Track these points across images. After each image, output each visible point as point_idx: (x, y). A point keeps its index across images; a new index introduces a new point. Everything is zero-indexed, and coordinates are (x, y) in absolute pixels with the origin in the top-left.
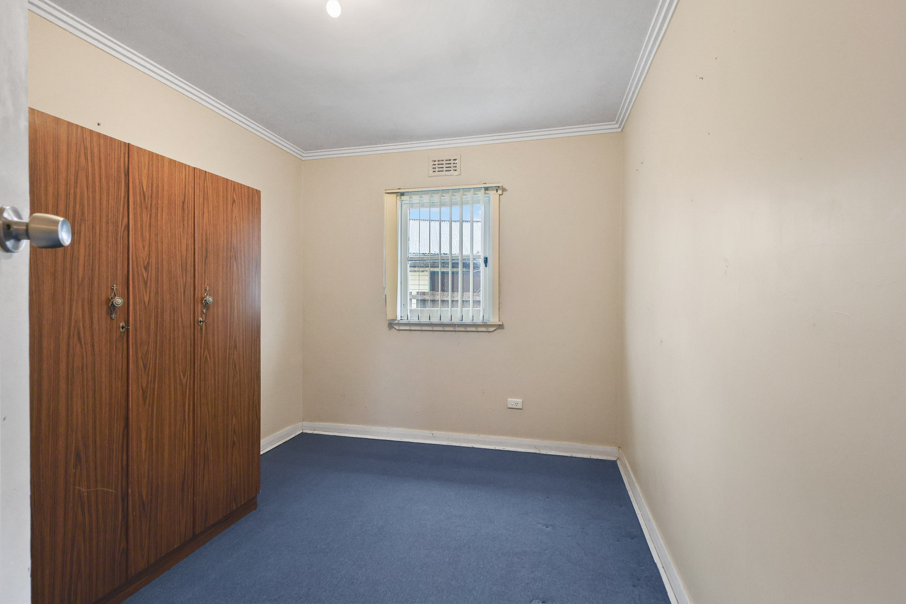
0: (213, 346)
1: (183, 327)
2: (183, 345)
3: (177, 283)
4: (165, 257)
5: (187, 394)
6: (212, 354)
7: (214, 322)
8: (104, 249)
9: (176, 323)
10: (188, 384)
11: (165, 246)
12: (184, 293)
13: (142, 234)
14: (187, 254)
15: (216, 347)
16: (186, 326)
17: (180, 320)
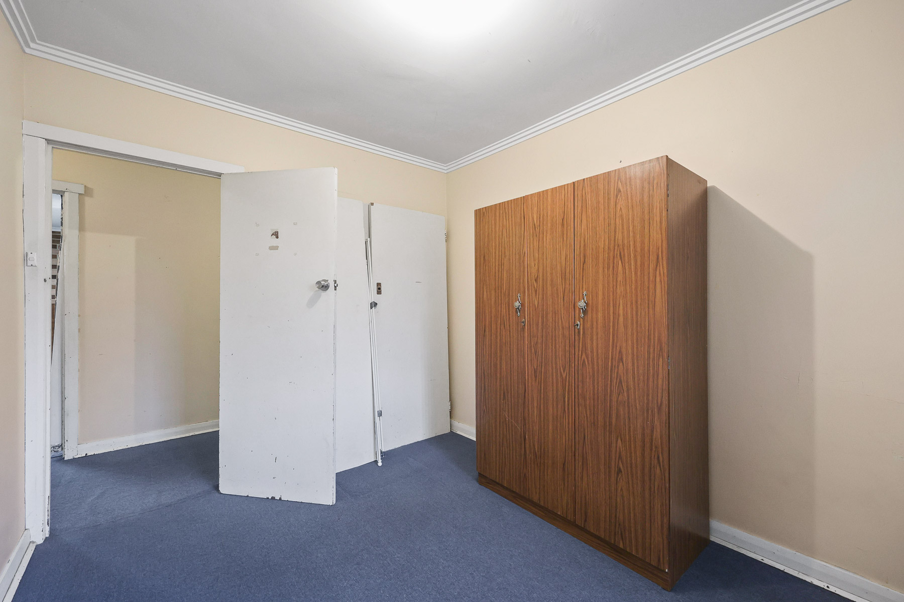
0: (592, 352)
1: (563, 328)
2: (563, 343)
3: (557, 290)
4: (549, 269)
5: (567, 389)
6: (590, 359)
7: (592, 328)
8: (514, 272)
9: (557, 323)
10: (567, 380)
11: (549, 260)
12: (563, 297)
13: (534, 256)
14: (566, 264)
15: (595, 354)
16: (565, 328)
17: (560, 320)
